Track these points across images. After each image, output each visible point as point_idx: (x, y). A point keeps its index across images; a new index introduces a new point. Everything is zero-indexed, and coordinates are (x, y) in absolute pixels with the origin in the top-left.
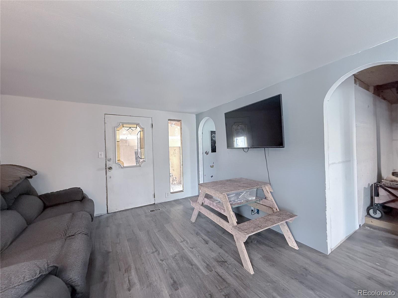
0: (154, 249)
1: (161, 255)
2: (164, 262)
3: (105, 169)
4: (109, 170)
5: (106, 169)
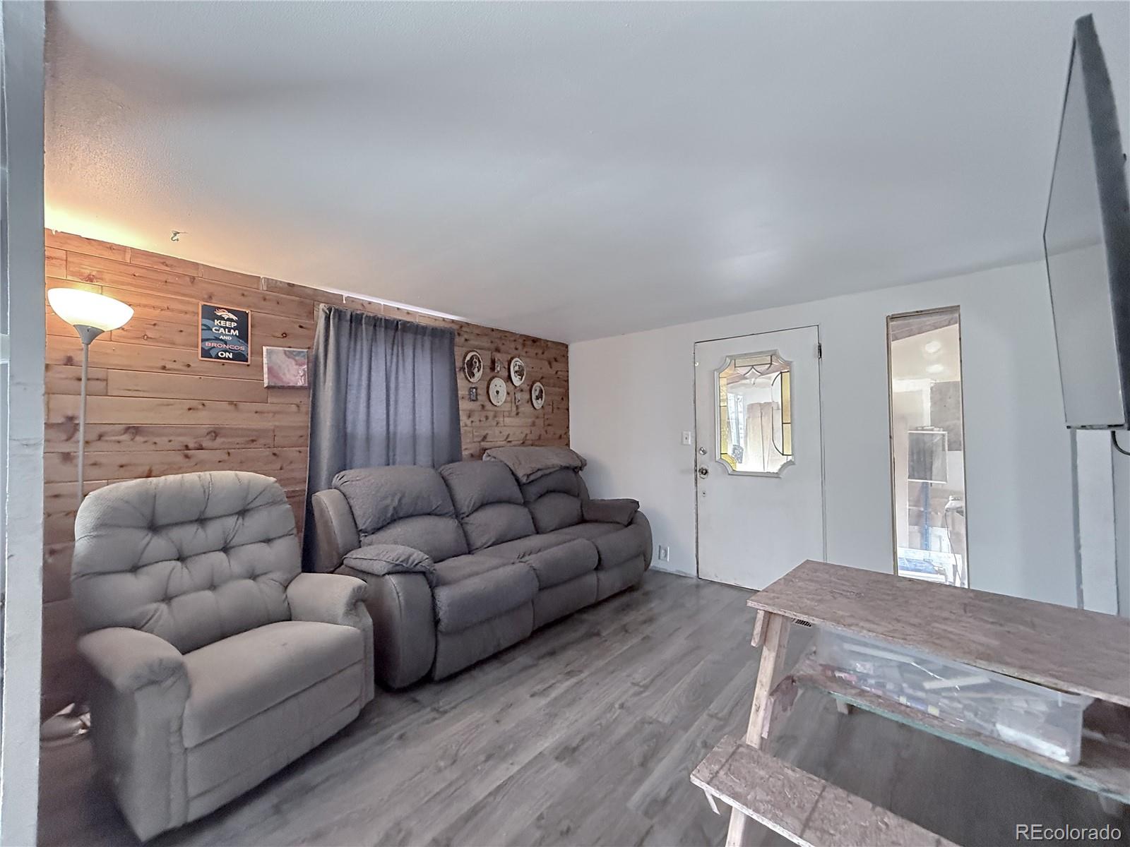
0: (646, 681)
1: (636, 699)
2: (618, 711)
3: (694, 471)
4: (702, 476)
5: (696, 471)
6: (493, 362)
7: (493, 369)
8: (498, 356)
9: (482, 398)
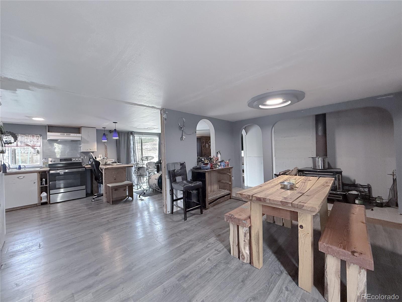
6: (206, 141)
7: (206, 142)
8: (207, 140)
9: (205, 147)
